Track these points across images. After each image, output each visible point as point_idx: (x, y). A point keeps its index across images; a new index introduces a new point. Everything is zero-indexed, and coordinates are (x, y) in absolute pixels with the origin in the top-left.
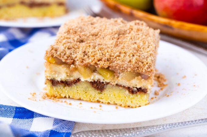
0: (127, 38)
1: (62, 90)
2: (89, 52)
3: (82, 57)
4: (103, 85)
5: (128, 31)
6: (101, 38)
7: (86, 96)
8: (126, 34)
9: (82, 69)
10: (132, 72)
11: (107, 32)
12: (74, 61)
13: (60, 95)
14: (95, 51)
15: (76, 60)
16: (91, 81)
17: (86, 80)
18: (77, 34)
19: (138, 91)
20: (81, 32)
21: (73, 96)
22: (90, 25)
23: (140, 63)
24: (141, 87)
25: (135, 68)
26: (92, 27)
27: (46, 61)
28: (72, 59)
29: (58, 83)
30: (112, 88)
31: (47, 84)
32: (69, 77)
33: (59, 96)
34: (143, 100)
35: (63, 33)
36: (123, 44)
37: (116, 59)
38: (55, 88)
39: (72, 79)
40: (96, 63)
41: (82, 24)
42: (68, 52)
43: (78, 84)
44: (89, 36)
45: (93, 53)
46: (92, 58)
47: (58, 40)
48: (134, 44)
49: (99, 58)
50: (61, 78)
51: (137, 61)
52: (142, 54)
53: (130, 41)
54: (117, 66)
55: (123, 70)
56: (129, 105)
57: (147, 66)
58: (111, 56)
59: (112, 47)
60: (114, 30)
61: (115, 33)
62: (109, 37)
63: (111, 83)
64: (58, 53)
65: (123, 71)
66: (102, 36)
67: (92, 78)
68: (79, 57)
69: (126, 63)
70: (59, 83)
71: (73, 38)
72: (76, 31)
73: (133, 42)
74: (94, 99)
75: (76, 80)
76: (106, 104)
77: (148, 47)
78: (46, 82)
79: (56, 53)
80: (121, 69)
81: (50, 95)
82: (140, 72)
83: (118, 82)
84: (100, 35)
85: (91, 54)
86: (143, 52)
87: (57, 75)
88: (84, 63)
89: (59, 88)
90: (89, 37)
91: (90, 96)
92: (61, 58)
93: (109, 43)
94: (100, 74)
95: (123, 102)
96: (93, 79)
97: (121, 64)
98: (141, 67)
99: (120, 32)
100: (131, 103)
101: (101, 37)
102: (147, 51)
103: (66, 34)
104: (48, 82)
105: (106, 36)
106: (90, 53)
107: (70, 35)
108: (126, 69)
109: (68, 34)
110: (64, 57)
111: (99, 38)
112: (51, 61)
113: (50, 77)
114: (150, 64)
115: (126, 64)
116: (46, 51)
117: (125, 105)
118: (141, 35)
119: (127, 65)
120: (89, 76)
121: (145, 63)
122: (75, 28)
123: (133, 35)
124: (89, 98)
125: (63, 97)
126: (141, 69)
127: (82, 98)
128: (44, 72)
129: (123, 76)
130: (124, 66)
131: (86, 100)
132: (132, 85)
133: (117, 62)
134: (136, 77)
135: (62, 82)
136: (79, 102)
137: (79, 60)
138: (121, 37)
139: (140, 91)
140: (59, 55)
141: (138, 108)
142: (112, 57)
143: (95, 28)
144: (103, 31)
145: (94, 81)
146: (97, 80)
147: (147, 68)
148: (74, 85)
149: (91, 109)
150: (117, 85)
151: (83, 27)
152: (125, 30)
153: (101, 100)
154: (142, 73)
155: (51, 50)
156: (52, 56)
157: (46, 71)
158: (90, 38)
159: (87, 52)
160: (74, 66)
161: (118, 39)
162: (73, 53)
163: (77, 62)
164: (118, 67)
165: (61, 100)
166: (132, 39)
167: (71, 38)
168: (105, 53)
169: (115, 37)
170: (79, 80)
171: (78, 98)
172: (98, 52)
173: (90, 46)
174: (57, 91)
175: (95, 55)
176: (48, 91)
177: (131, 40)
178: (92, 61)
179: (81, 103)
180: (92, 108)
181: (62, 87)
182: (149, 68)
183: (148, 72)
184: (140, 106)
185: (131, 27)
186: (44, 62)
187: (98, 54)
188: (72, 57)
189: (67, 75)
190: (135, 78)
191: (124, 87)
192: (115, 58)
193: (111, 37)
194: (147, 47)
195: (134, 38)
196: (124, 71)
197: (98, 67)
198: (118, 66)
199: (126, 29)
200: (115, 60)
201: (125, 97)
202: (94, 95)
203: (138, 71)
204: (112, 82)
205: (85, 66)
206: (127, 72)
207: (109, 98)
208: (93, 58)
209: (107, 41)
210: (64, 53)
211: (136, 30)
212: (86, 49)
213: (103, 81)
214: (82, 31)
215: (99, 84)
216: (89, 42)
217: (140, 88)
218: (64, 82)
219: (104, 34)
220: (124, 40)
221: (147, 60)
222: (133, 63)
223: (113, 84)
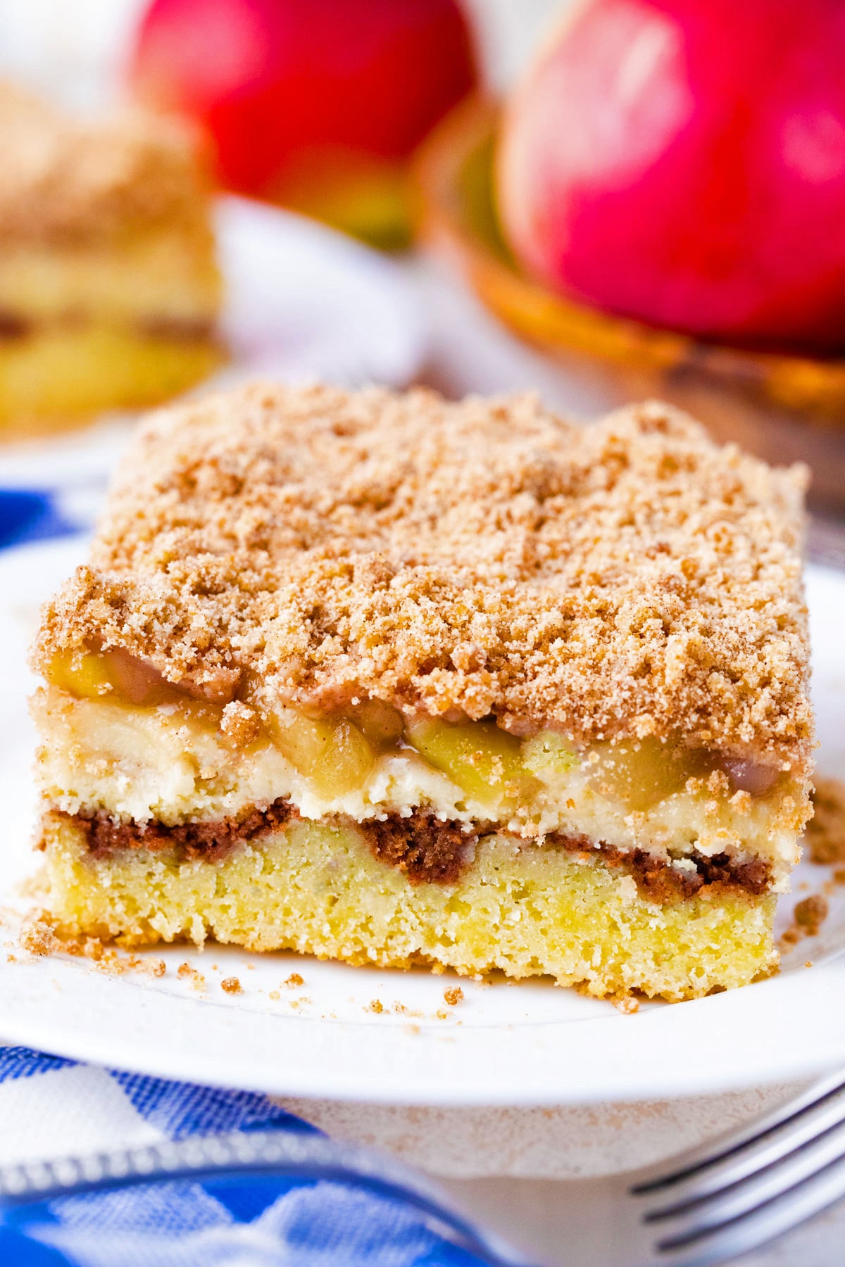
0: (603, 516)
1: (157, 887)
2: (345, 613)
3: (305, 644)
4: (457, 840)
5: (600, 475)
6: (417, 525)
7: (334, 926)
8: (587, 493)
9: (308, 735)
10: (664, 740)
11: (457, 480)
12: (248, 674)
13: (145, 924)
14: (391, 601)
15: (261, 665)
16: (369, 814)
17: (334, 807)
18: (244, 497)
19: (707, 881)
20: (272, 483)
21: (236, 932)
22: (329, 437)
23: (719, 681)
24: (729, 847)
25: (685, 714)
26: (343, 450)
27: (43, 683)
28: (231, 665)
29: (130, 833)
30: (518, 860)
31: (53, 847)
32: (211, 793)
33: (139, 931)
34: (738, 945)
35: (149, 488)
36: (577, 559)
37: (546, 652)
38: (106, 876)
39: (232, 805)
40: (405, 690)
41: (276, 427)
42: (201, 616)
43: (275, 839)
44: (332, 510)
45: (380, 620)
46: (376, 651)
47: (121, 539)
48: (653, 558)
49: (427, 647)
50: (154, 801)
51: (694, 665)
52: (726, 622)
53: (620, 536)
54: (555, 701)
55: (603, 730)
56: (636, 984)
57: (764, 699)
58: (504, 636)
59: (503, 579)
60: (500, 469)
61: (516, 485)
62: (475, 510)
63: (512, 827)
64: (135, 621)
65: (600, 736)
66: (424, 507)
67: (378, 792)
68: (283, 649)
69: (616, 677)
70: (138, 837)
71: (221, 524)
72: (240, 473)
73: (650, 541)
74: (386, 948)
75: (263, 815)
76: (479, 977)
77: (756, 577)
78: (46, 831)
79: (121, 623)
80: (587, 723)
81: (76, 929)
82: (719, 741)
83: (560, 815)
84: (410, 502)
85: (369, 629)
86: (727, 606)
87: (123, 781)
88: (319, 690)
89: (138, 871)
90: (334, 517)
91: (364, 927)
92: (156, 659)
93: (477, 552)
94: (434, 765)
95: (597, 960)
96: (383, 803)
97: (586, 688)
98: (726, 709)
99: (546, 483)
100: (652, 964)
101: (417, 514)
102: (752, 600)
103: (174, 495)
104: (59, 832)
105: (454, 504)
106: (358, 617)
107: (196, 507)
108: (623, 725)
109: (184, 499)
110: (177, 646)
111: (402, 522)
112: (84, 683)
113: (73, 794)
114: (784, 683)
115: (619, 684)
116: (46, 613)
117: (610, 983)
118: (696, 495)
119: (626, 695)
120: (355, 782)
121: (752, 680)
122: (227, 457)
123: (640, 499)
124: (357, 941)
125: (169, 937)
126: (729, 720)
127: (301, 946)
128: (33, 759)
129: (600, 772)
130: (608, 702)
131: (333, 954)
132: (660, 837)
133: (556, 678)
134: (691, 782)
135: (160, 829)
136: (284, 970)
137: (284, 670)
138: (559, 511)
139: (720, 877)
140: (136, 637)
141: (704, 1005)
142: (513, 645)
143: (364, 457)
144: (429, 475)
145: (394, 818)
146: (414, 809)
147: (769, 715)
148: (249, 851)
149: (374, 1017)
150: (555, 839)
151: (285, 451)
152: (573, 467)
153: (438, 953)
154: (737, 746)
155: (83, 604)
156: (92, 643)
157: (43, 756)
158: (338, 522)
159: (334, 615)
160: (247, 714)
161: (539, 525)
162: (234, 624)
163: (269, 679)
164: (567, 709)
165: (152, 960)
166: (631, 522)
167: (208, 521)
168: (466, 618)
169: (516, 513)
170: (280, 812)
171: (276, 943)
172: (410, 608)
173: (349, 571)
174: (121, 897)
175: (392, 629)
176: (54, 902)
177: (628, 530)
178: (379, 675)
179: (297, 980)
180: (378, 1008)
181: (160, 867)
182: (783, 712)
183: (778, 739)
184: (717, 989)
185: (618, 448)
186: (32, 692)
187: (418, 624)
188: (232, 649)
189: (198, 780)
190: (680, 787)
191: (606, 851)
192: (538, 646)
193: (487, 512)
194: (748, 574)
195: (649, 518)
196: (607, 740)
197: (422, 711)
198: (566, 700)
199: (583, 462)
200: (540, 664)
201: (614, 926)
202: (388, 919)
203: (705, 735)
204: (523, 822)
205: (329, 706)
206: (625, 742)
207: (498, 936)
208: (381, 653)
209: (464, 538)
210: (176, 619)
211: (653, 467)
212: (324, 590)
213: (456, 815)
214: (279, 476)
215: (427, 838)
216: (337, 545)
217: (721, 860)
218: (177, 827)
219: (437, 492)
220: (579, 535)
221: (761, 658)
222: (668, 681)
223: (526, 831)
